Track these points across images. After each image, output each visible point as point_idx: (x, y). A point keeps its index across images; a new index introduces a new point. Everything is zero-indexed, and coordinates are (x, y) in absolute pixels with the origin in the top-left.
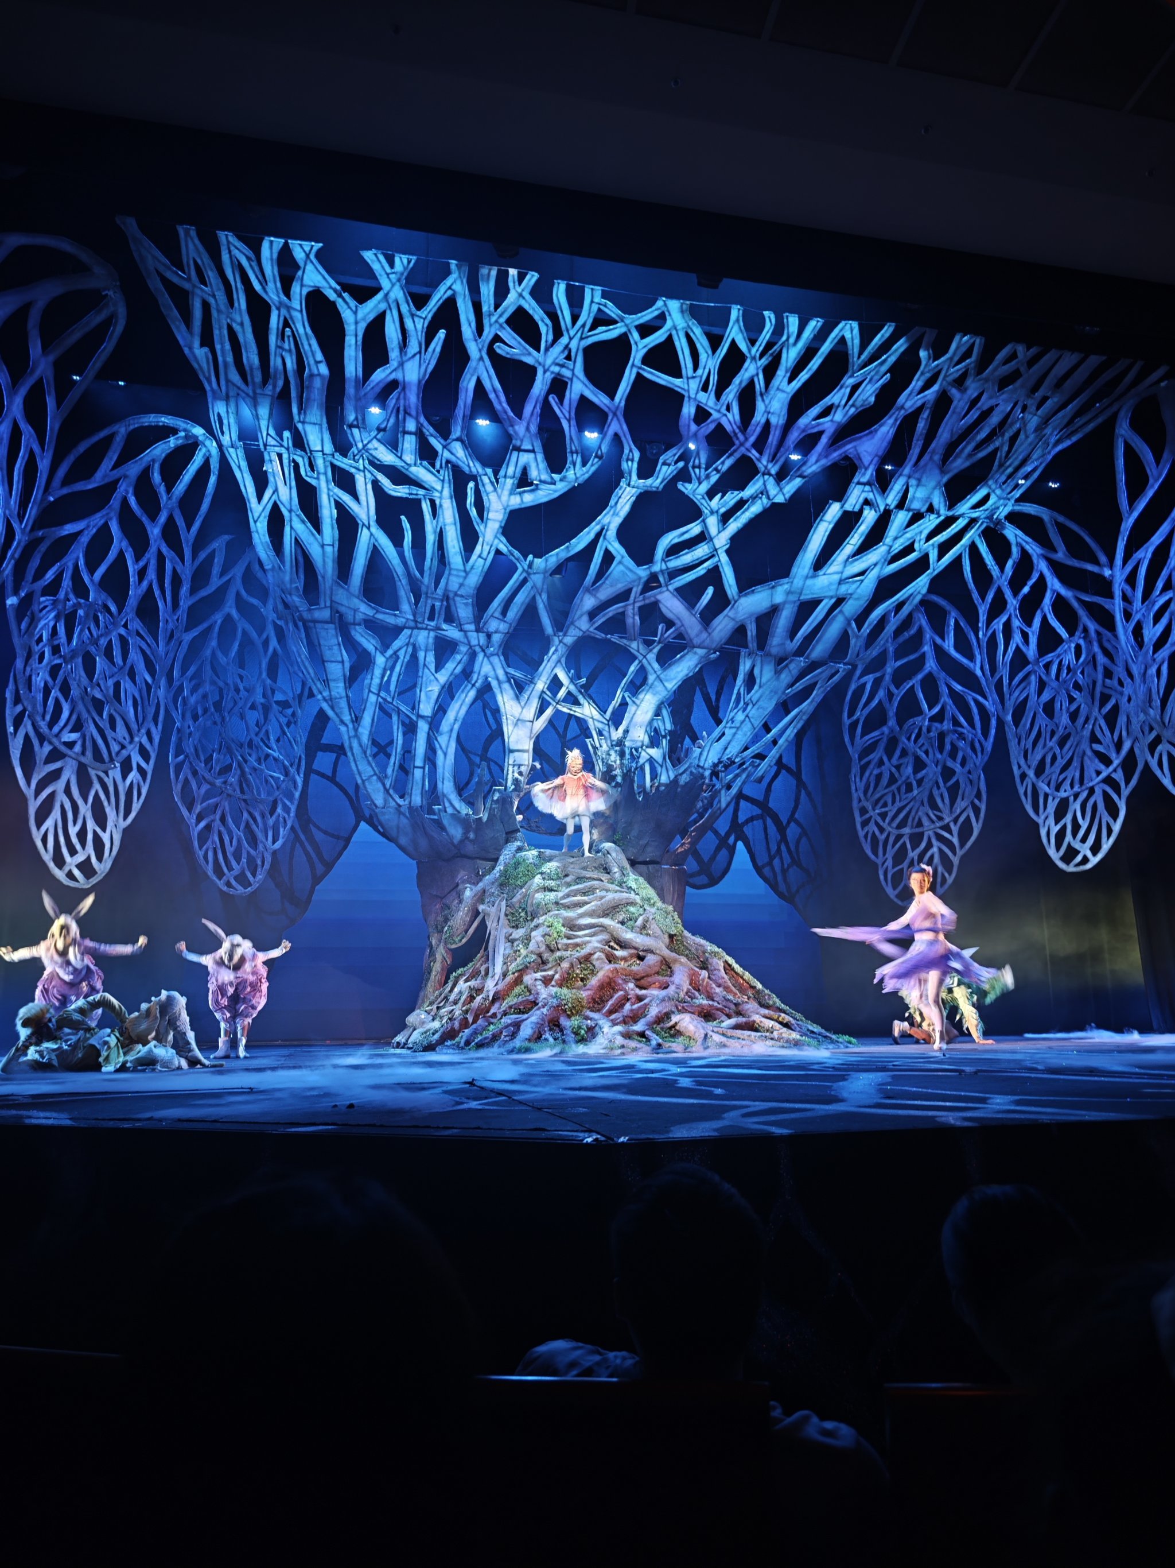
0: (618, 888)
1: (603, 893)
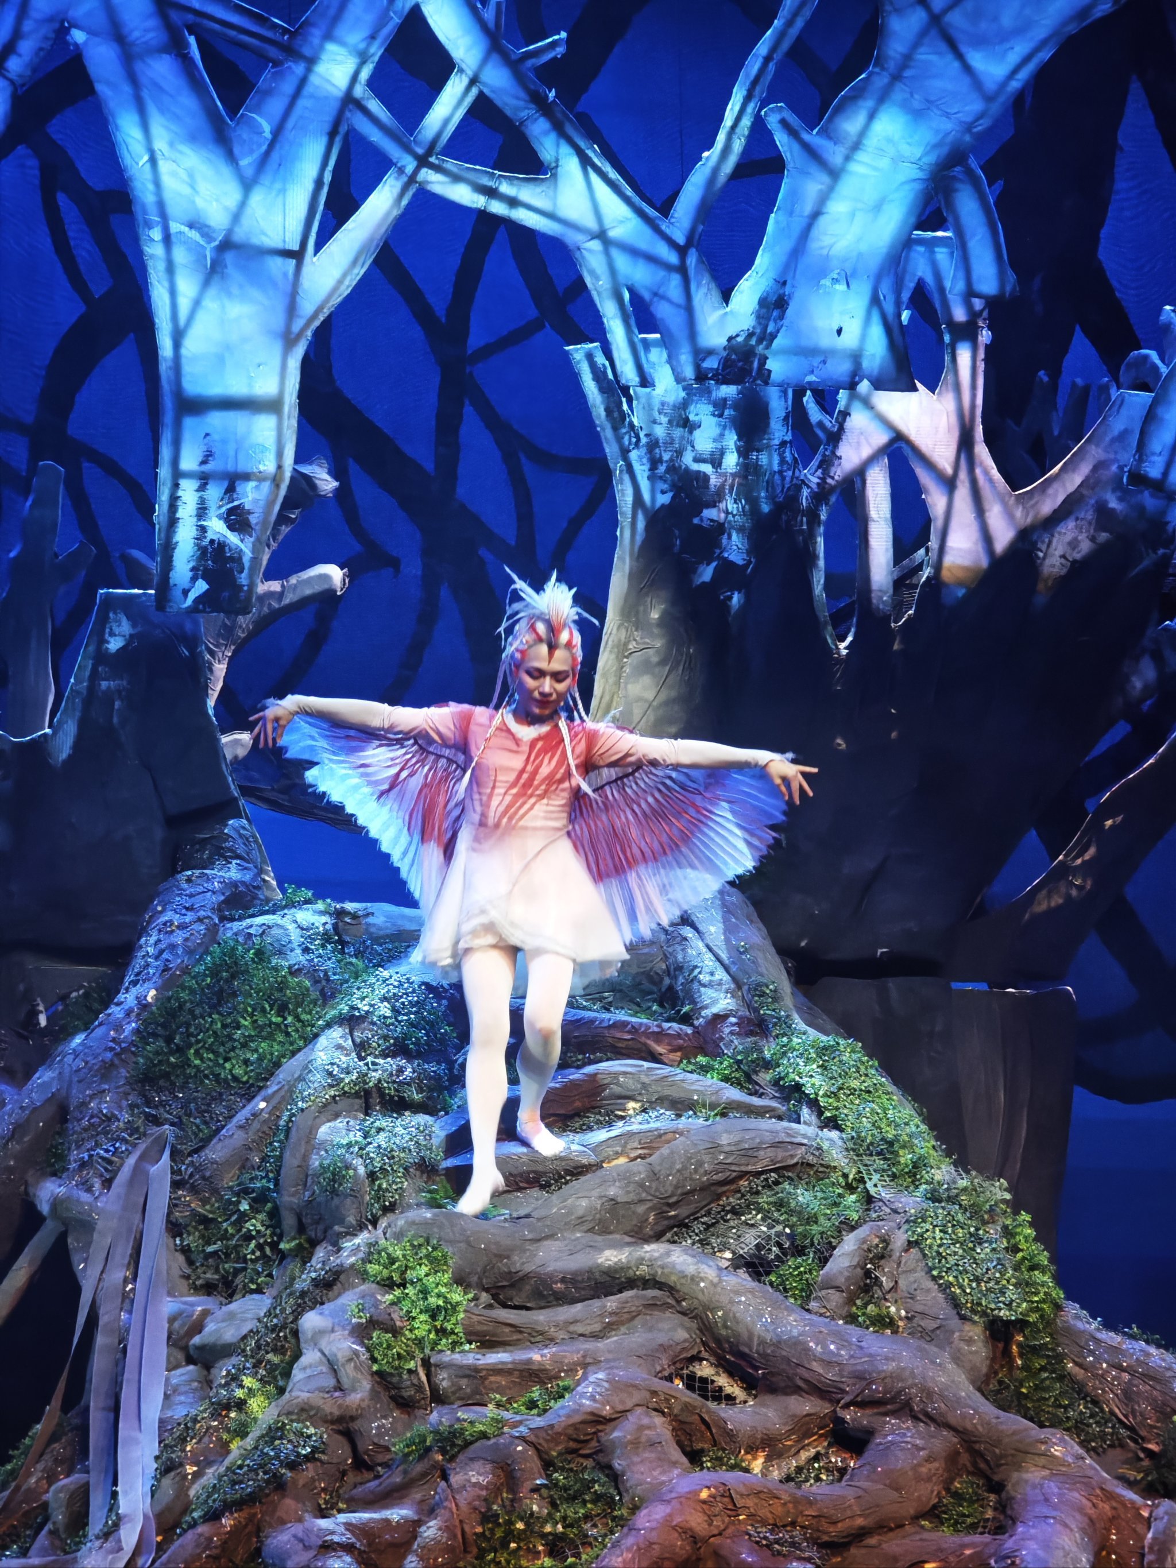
0: (733, 1094)
1: (661, 1120)
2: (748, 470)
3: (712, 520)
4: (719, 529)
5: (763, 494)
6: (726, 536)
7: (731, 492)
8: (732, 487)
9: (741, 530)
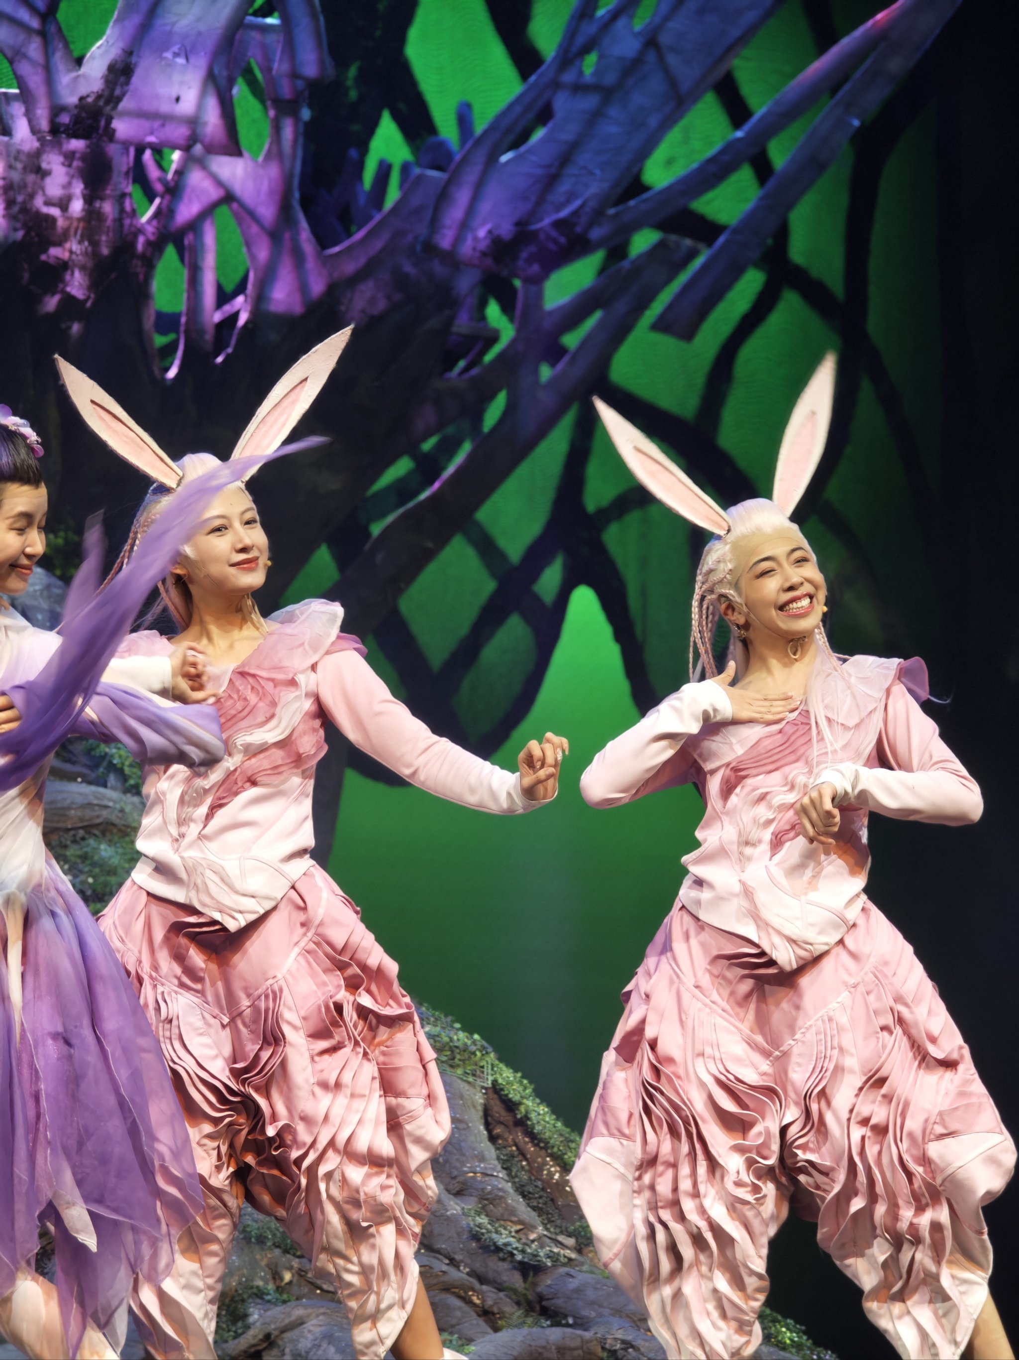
2: (92, 215)
3: (58, 258)
4: (64, 266)
5: (104, 238)
6: (69, 272)
7: (76, 234)
8: (76, 229)
9: (83, 268)
